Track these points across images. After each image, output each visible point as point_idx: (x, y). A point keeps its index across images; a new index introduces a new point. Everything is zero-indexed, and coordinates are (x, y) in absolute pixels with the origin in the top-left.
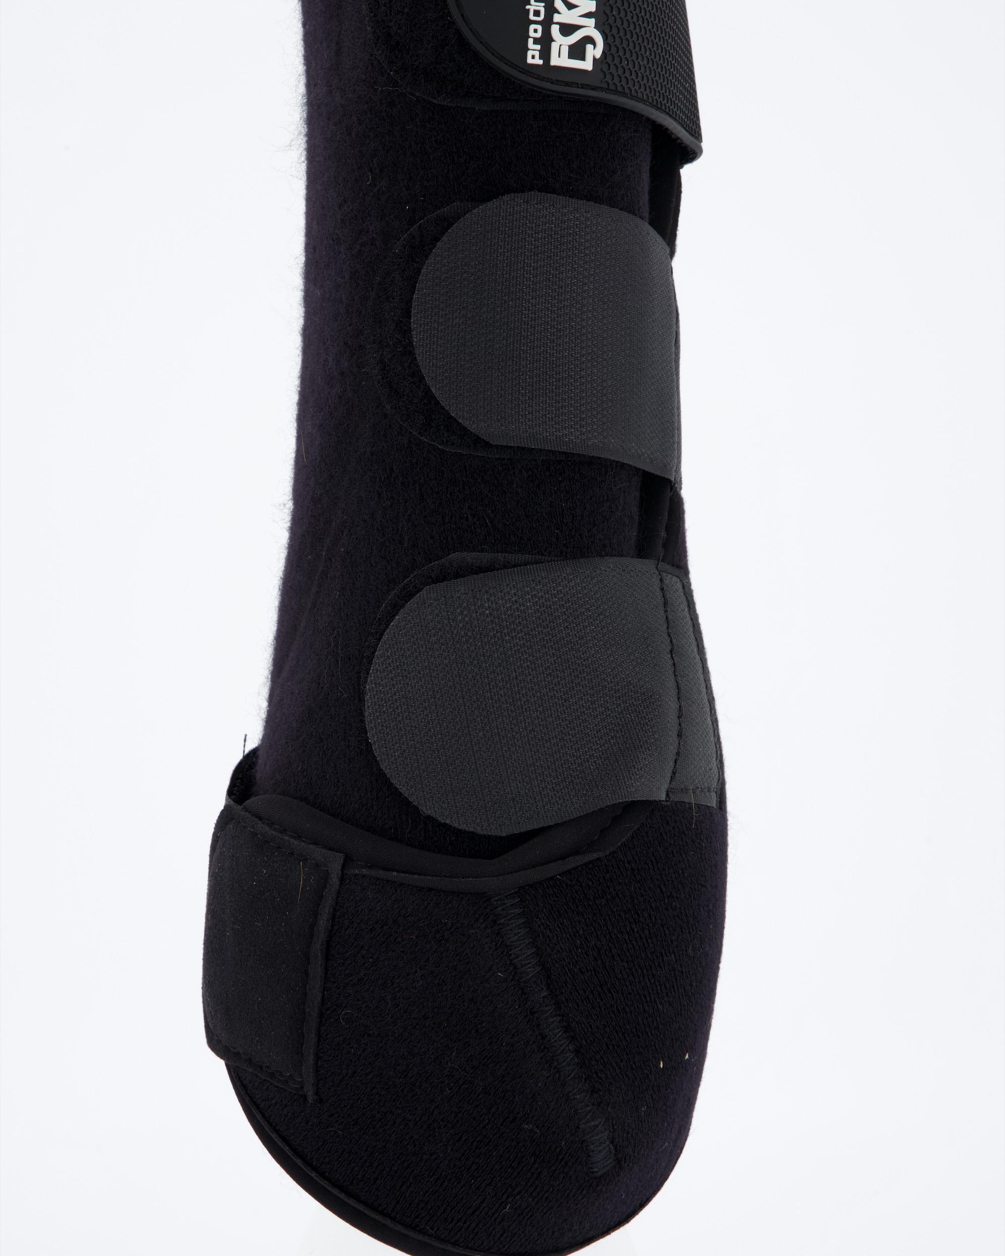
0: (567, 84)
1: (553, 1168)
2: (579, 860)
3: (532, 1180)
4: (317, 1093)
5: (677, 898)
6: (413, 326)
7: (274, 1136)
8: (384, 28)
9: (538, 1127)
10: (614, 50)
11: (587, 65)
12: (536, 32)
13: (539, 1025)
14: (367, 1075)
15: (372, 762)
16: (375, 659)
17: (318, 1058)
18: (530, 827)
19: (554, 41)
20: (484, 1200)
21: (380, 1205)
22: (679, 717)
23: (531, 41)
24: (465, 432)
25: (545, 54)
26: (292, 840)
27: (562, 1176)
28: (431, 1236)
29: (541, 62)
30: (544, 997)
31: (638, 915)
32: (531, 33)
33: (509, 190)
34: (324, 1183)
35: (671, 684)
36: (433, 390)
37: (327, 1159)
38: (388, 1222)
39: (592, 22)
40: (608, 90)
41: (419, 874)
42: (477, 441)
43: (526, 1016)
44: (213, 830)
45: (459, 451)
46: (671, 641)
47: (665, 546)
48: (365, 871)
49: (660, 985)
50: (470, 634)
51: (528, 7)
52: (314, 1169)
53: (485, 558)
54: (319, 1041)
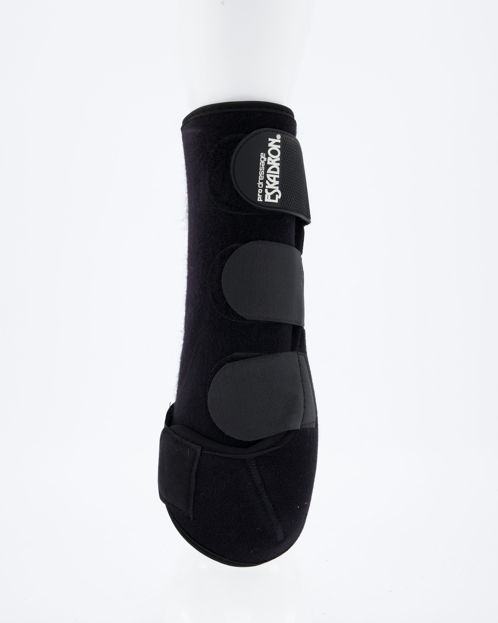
0: (270, 207)
1: (266, 540)
2: (274, 449)
3: (259, 544)
4: (193, 517)
5: (303, 457)
6: (222, 282)
7: (180, 528)
8: (213, 189)
9: (261, 529)
10: (284, 195)
11: (276, 201)
12: (260, 191)
13: (261, 498)
14: (209, 513)
15: (210, 418)
16: (211, 386)
17: (194, 507)
18: (259, 439)
19: (266, 194)
20: (244, 549)
21: (213, 550)
22: (304, 402)
23: (259, 194)
24: (238, 316)
25: (263, 198)
26: (185, 441)
27: (268, 542)
28: (228, 559)
29: (262, 201)
30: (263, 490)
31: (292, 464)
32: (259, 192)
33: (252, 240)
34: (196, 543)
35: (302, 392)
36: (228, 302)
37: (197, 536)
38: (215, 555)
39: (278, 188)
40: (282, 208)
41: (225, 454)
42: (242, 318)
43: (257, 496)
44: (161, 434)
45: (236, 321)
46: (302, 377)
47: (299, 346)
48: (208, 452)
49: (298, 484)
50: (240, 379)
51: (258, 184)
52: (193, 539)
53: (244, 354)
54: (194, 502)
